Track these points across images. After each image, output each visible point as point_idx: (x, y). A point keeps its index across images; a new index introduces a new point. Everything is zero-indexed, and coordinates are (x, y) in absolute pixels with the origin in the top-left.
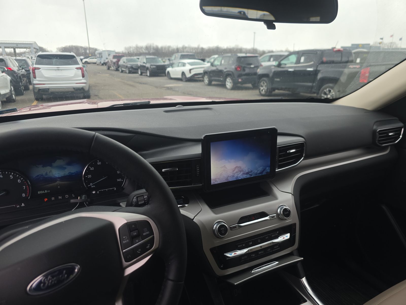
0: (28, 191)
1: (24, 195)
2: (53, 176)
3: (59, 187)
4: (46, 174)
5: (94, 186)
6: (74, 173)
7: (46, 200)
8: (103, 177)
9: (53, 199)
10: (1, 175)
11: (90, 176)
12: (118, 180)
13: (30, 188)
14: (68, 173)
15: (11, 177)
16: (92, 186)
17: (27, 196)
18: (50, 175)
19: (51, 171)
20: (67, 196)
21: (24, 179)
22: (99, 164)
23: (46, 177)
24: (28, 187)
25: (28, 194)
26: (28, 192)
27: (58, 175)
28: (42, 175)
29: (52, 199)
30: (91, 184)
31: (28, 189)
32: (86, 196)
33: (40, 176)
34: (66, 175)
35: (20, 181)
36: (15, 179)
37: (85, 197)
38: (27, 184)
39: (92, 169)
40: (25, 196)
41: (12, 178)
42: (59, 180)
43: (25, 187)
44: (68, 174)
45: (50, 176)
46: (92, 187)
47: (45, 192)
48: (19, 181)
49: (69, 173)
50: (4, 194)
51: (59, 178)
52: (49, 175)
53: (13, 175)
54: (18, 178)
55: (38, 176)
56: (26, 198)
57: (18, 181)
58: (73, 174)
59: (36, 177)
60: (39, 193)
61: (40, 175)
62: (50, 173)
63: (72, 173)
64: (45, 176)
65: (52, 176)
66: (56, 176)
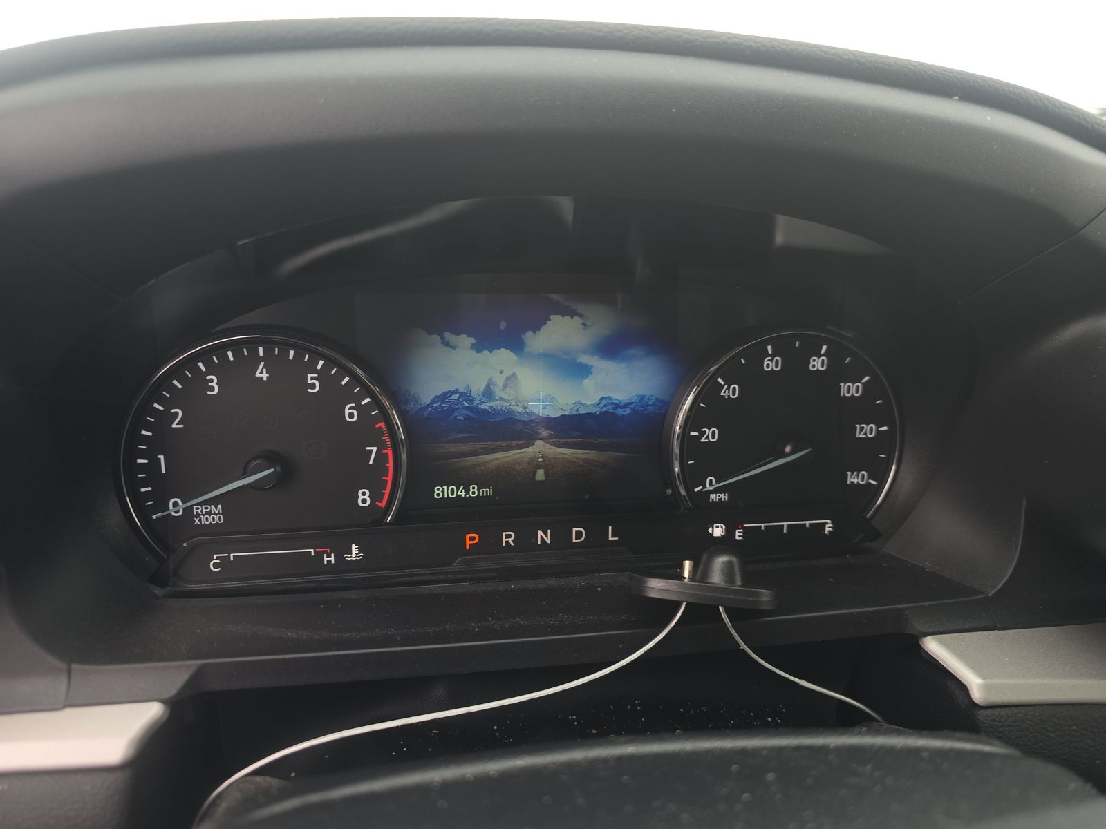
0: (389, 479)
1: (366, 497)
2: (520, 409)
3: (540, 475)
4: (488, 393)
5: (725, 497)
6: (626, 406)
7: (472, 539)
8: (788, 449)
9: (508, 538)
10: (262, 364)
11: (710, 435)
12: (854, 478)
13: (404, 457)
14: (596, 400)
15: (313, 386)
16: (716, 491)
17: (383, 504)
18: (505, 397)
19: (514, 375)
20: (579, 535)
21: (376, 402)
22: (772, 365)
23: (483, 406)
24: (389, 452)
25: (387, 492)
26: (389, 484)
27: (544, 408)
28: (466, 396)
29: (504, 540)
30: (711, 482)
31: (391, 465)
32: (734, 559)
33: (455, 397)
34: (583, 411)
35: (355, 412)
36: (334, 397)
37: (728, 571)
38: (386, 437)
39: (730, 392)
40: (368, 503)
41: (317, 389)
42: (545, 433)
43: (375, 449)
44: (594, 406)
45: (507, 405)
46: (713, 497)
47: (467, 491)
48: (350, 413)
49: (602, 398)
50: (270, 474)
51: (549, 422)
52: (501, 399)
53: (323, 376)
54: (347, 396)
55: (445, 396)
56: (375, 516)
57: (347, 412)
58: (621, 412)
59: (433, 401)
60: (439, 492)
61: (456, 392)
62: (505, 386)
63: (617, 406)
64: (482, 403)
65: (515, 408)
66: (535, 411)
